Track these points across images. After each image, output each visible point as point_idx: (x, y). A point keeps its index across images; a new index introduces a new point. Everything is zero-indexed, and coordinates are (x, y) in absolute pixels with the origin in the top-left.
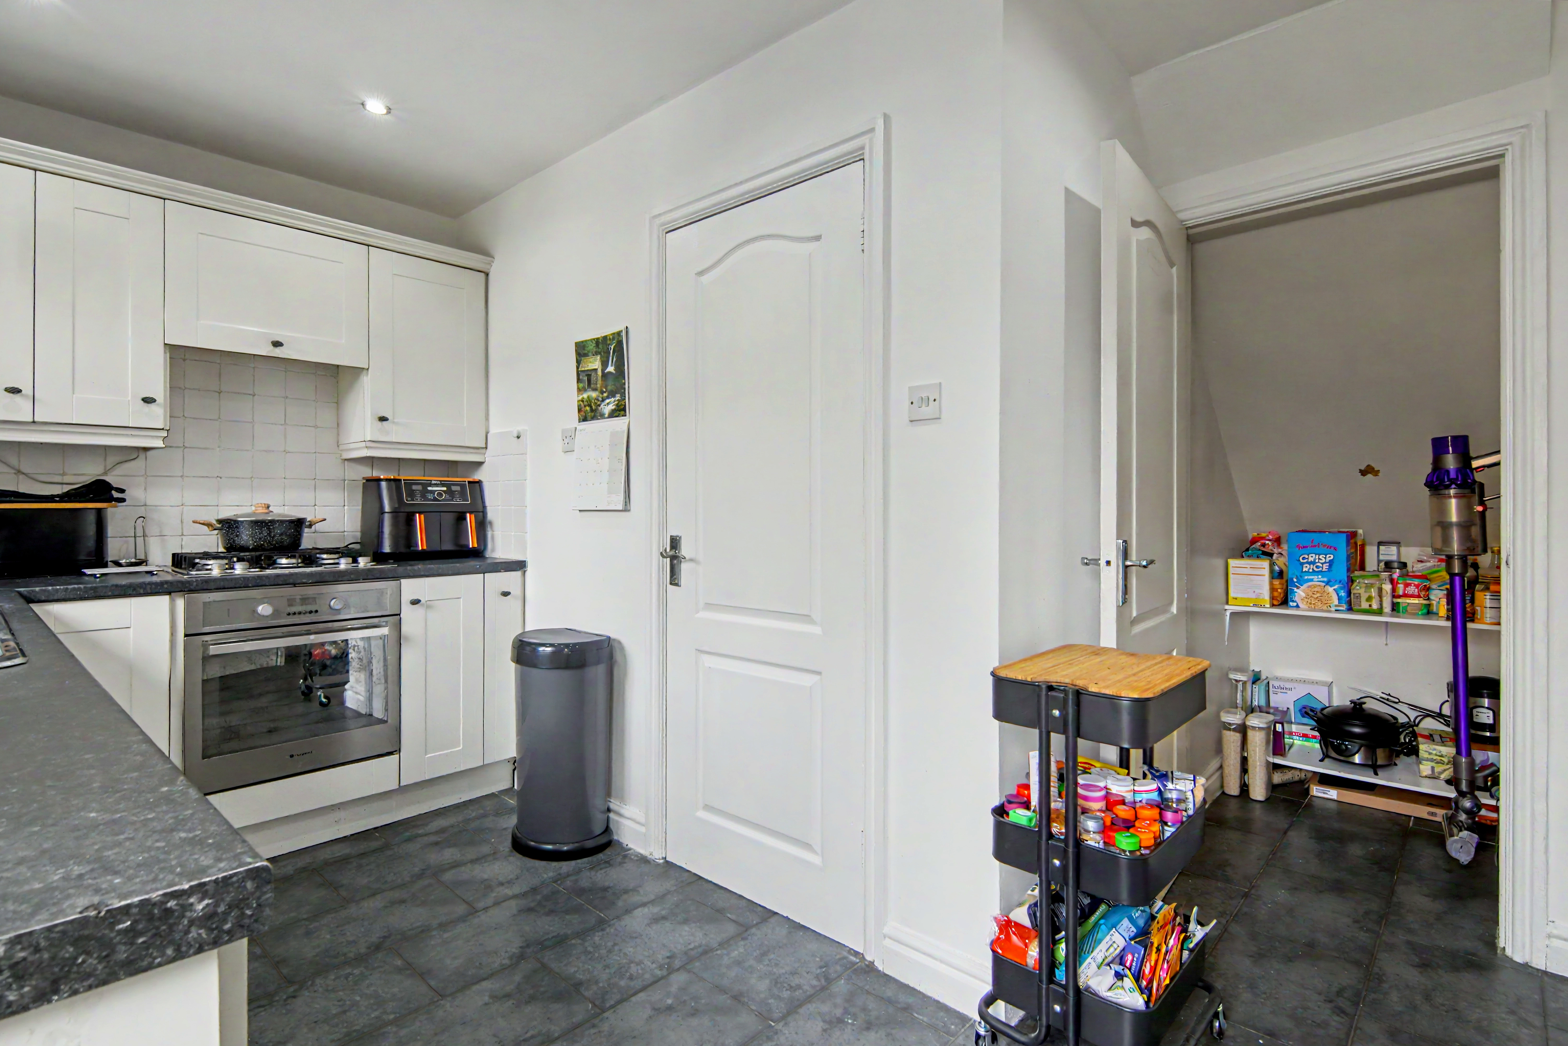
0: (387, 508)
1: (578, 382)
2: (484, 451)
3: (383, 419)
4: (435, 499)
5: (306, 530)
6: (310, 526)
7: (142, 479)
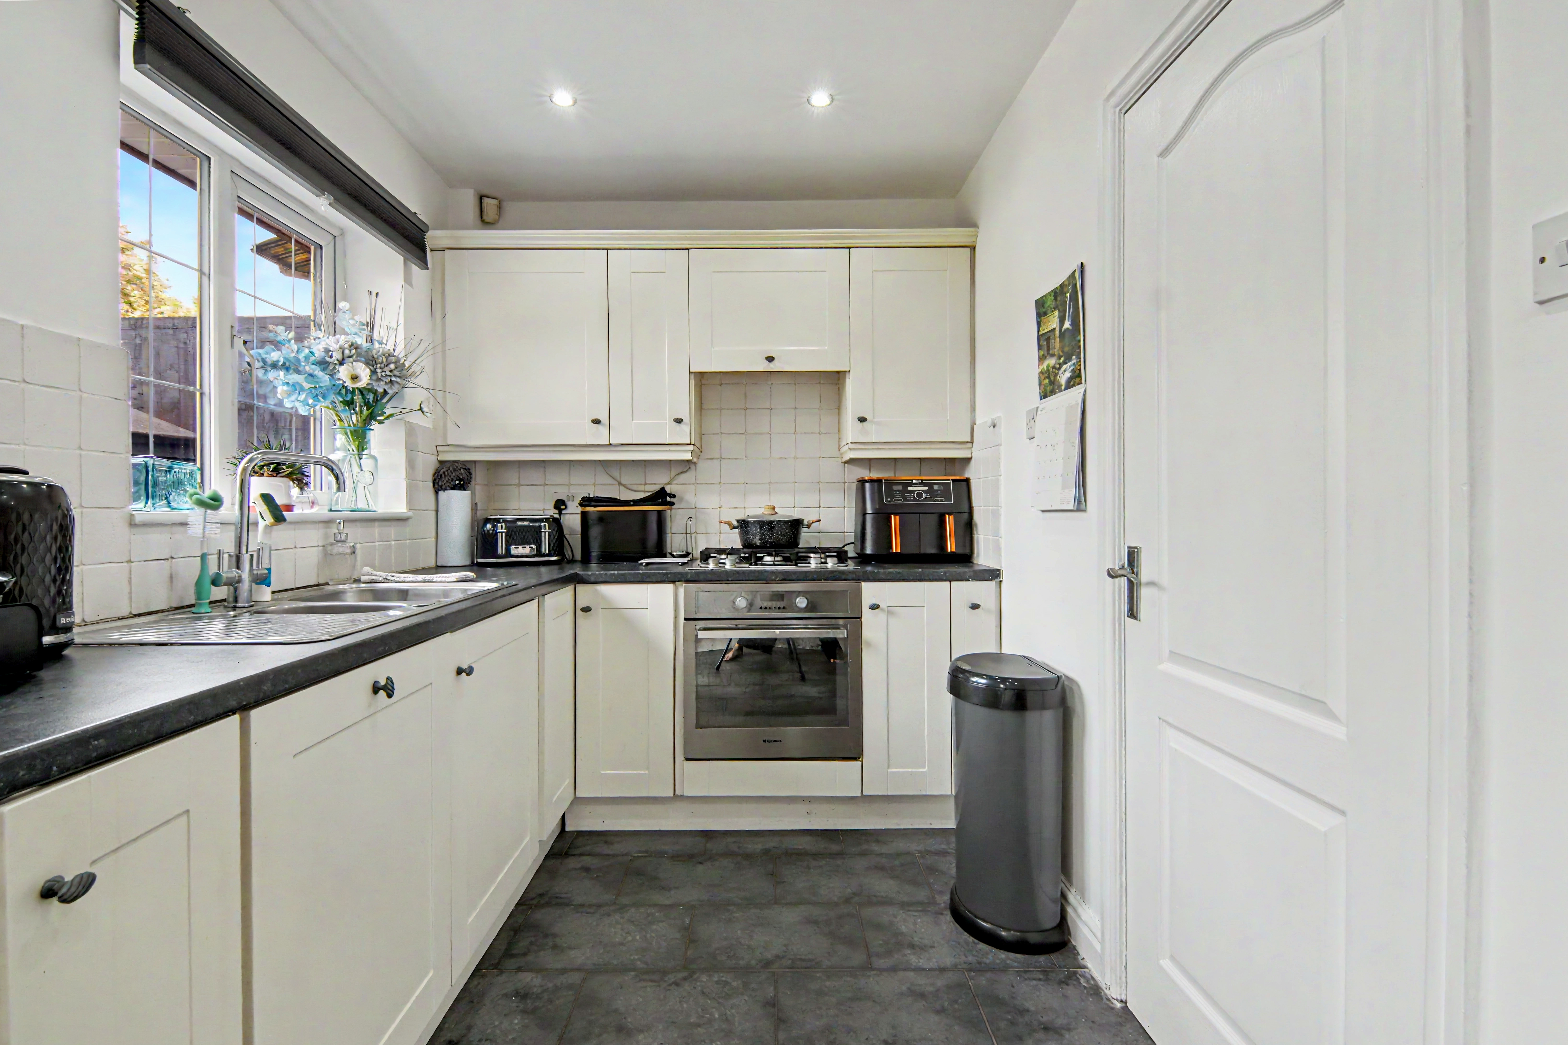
0: (869, 509)
1: (1039, 350)
2: (969, 445)
3: (862, 420)
4: (915, 500)
5: (805, 530)
6: (808, 526)
7: (693, 487)
